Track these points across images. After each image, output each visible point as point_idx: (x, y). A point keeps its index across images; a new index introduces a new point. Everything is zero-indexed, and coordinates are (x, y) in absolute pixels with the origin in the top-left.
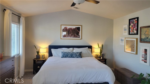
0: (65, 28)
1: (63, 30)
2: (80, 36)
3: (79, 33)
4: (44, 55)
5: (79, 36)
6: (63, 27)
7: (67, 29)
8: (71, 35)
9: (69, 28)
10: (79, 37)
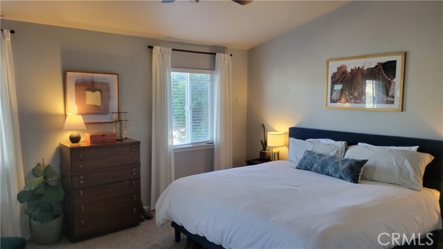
0: (339, 69)
1: (332, 78)
2: (393, 97)
3: (392, 87)
4: (278, 154)
5: (389, 99)
6: (333, 68)
7: (345, 72)
8: (359, 95)
9: (353, 67)
10: (392, 102)
